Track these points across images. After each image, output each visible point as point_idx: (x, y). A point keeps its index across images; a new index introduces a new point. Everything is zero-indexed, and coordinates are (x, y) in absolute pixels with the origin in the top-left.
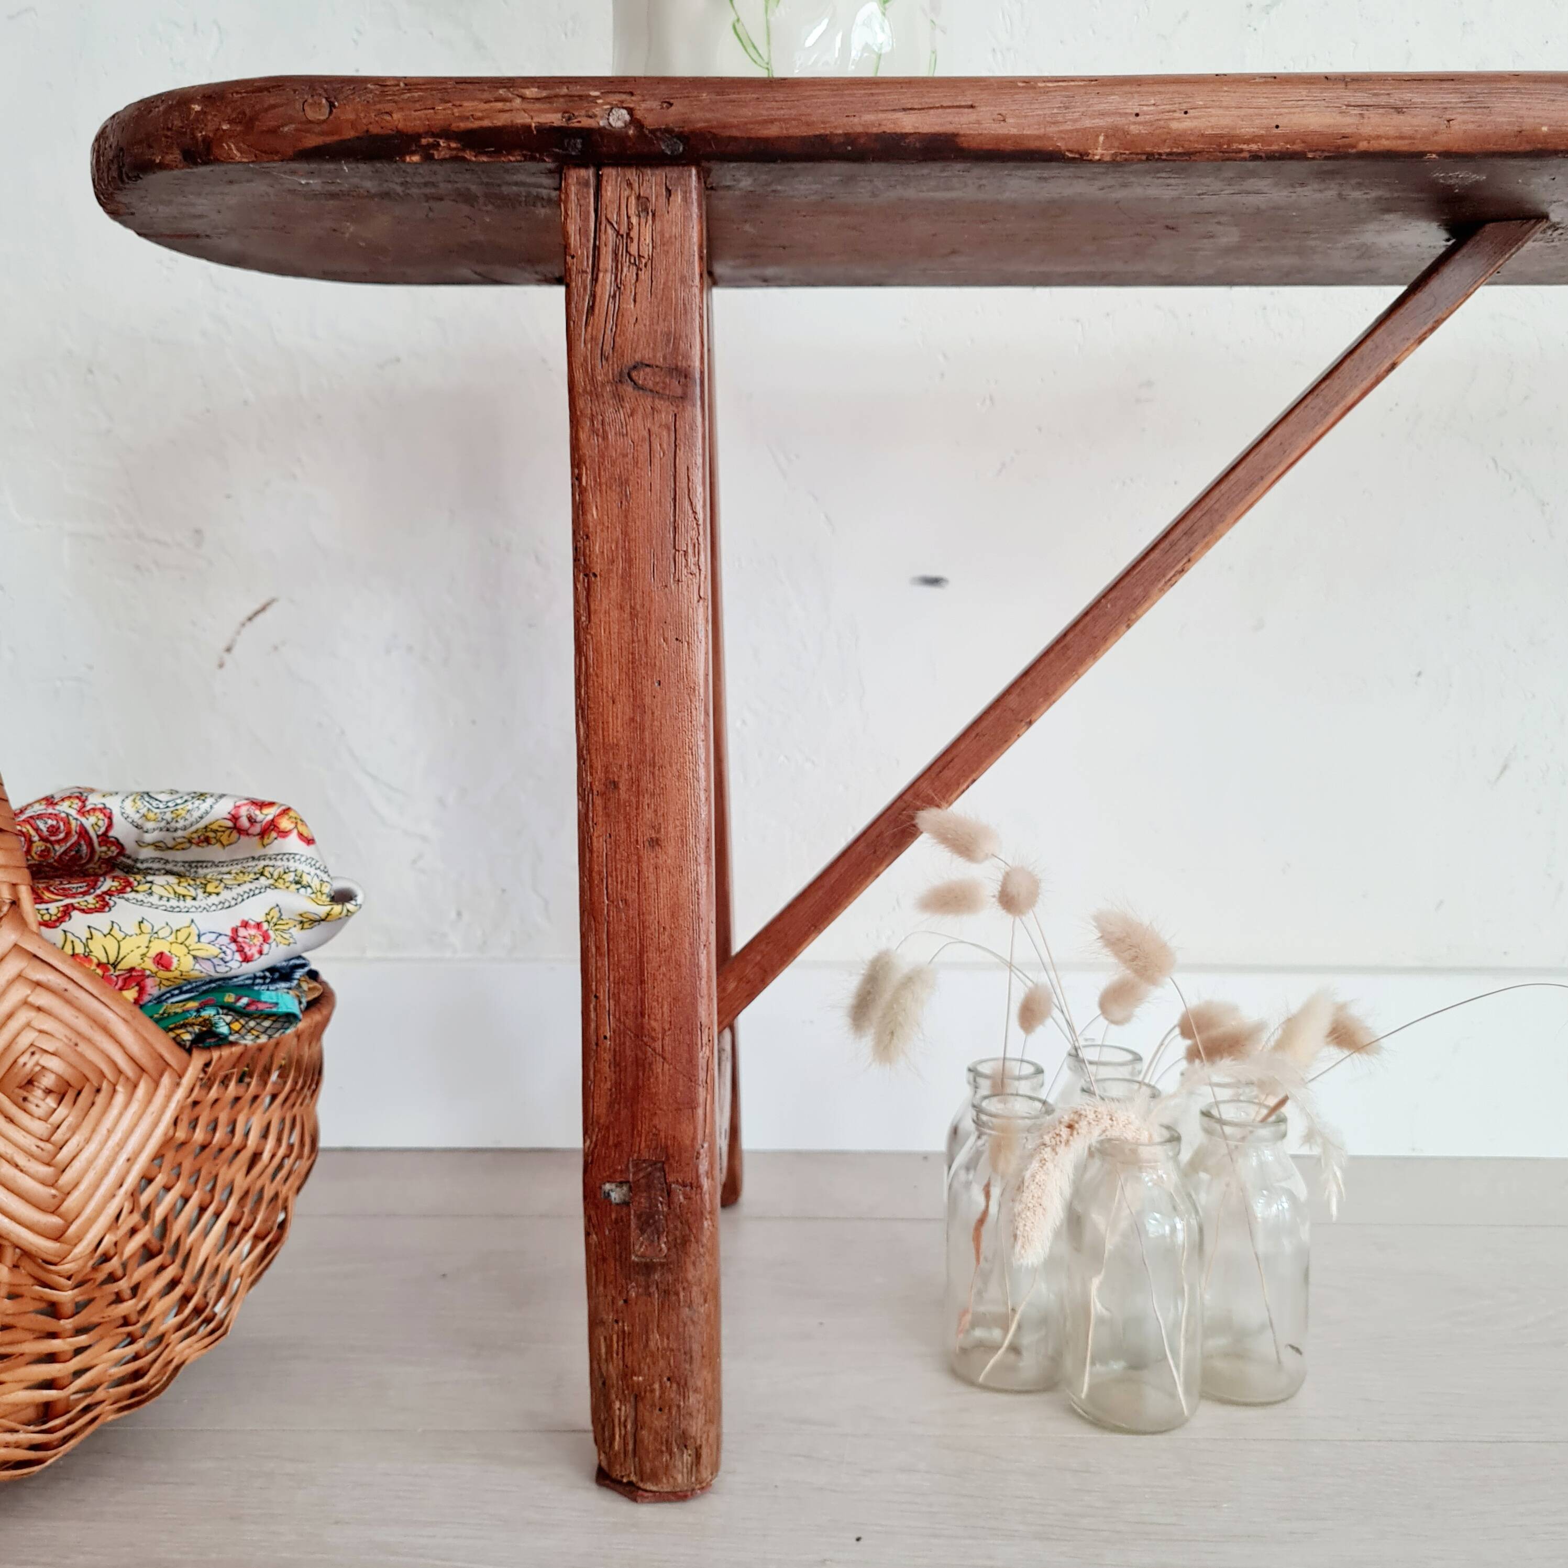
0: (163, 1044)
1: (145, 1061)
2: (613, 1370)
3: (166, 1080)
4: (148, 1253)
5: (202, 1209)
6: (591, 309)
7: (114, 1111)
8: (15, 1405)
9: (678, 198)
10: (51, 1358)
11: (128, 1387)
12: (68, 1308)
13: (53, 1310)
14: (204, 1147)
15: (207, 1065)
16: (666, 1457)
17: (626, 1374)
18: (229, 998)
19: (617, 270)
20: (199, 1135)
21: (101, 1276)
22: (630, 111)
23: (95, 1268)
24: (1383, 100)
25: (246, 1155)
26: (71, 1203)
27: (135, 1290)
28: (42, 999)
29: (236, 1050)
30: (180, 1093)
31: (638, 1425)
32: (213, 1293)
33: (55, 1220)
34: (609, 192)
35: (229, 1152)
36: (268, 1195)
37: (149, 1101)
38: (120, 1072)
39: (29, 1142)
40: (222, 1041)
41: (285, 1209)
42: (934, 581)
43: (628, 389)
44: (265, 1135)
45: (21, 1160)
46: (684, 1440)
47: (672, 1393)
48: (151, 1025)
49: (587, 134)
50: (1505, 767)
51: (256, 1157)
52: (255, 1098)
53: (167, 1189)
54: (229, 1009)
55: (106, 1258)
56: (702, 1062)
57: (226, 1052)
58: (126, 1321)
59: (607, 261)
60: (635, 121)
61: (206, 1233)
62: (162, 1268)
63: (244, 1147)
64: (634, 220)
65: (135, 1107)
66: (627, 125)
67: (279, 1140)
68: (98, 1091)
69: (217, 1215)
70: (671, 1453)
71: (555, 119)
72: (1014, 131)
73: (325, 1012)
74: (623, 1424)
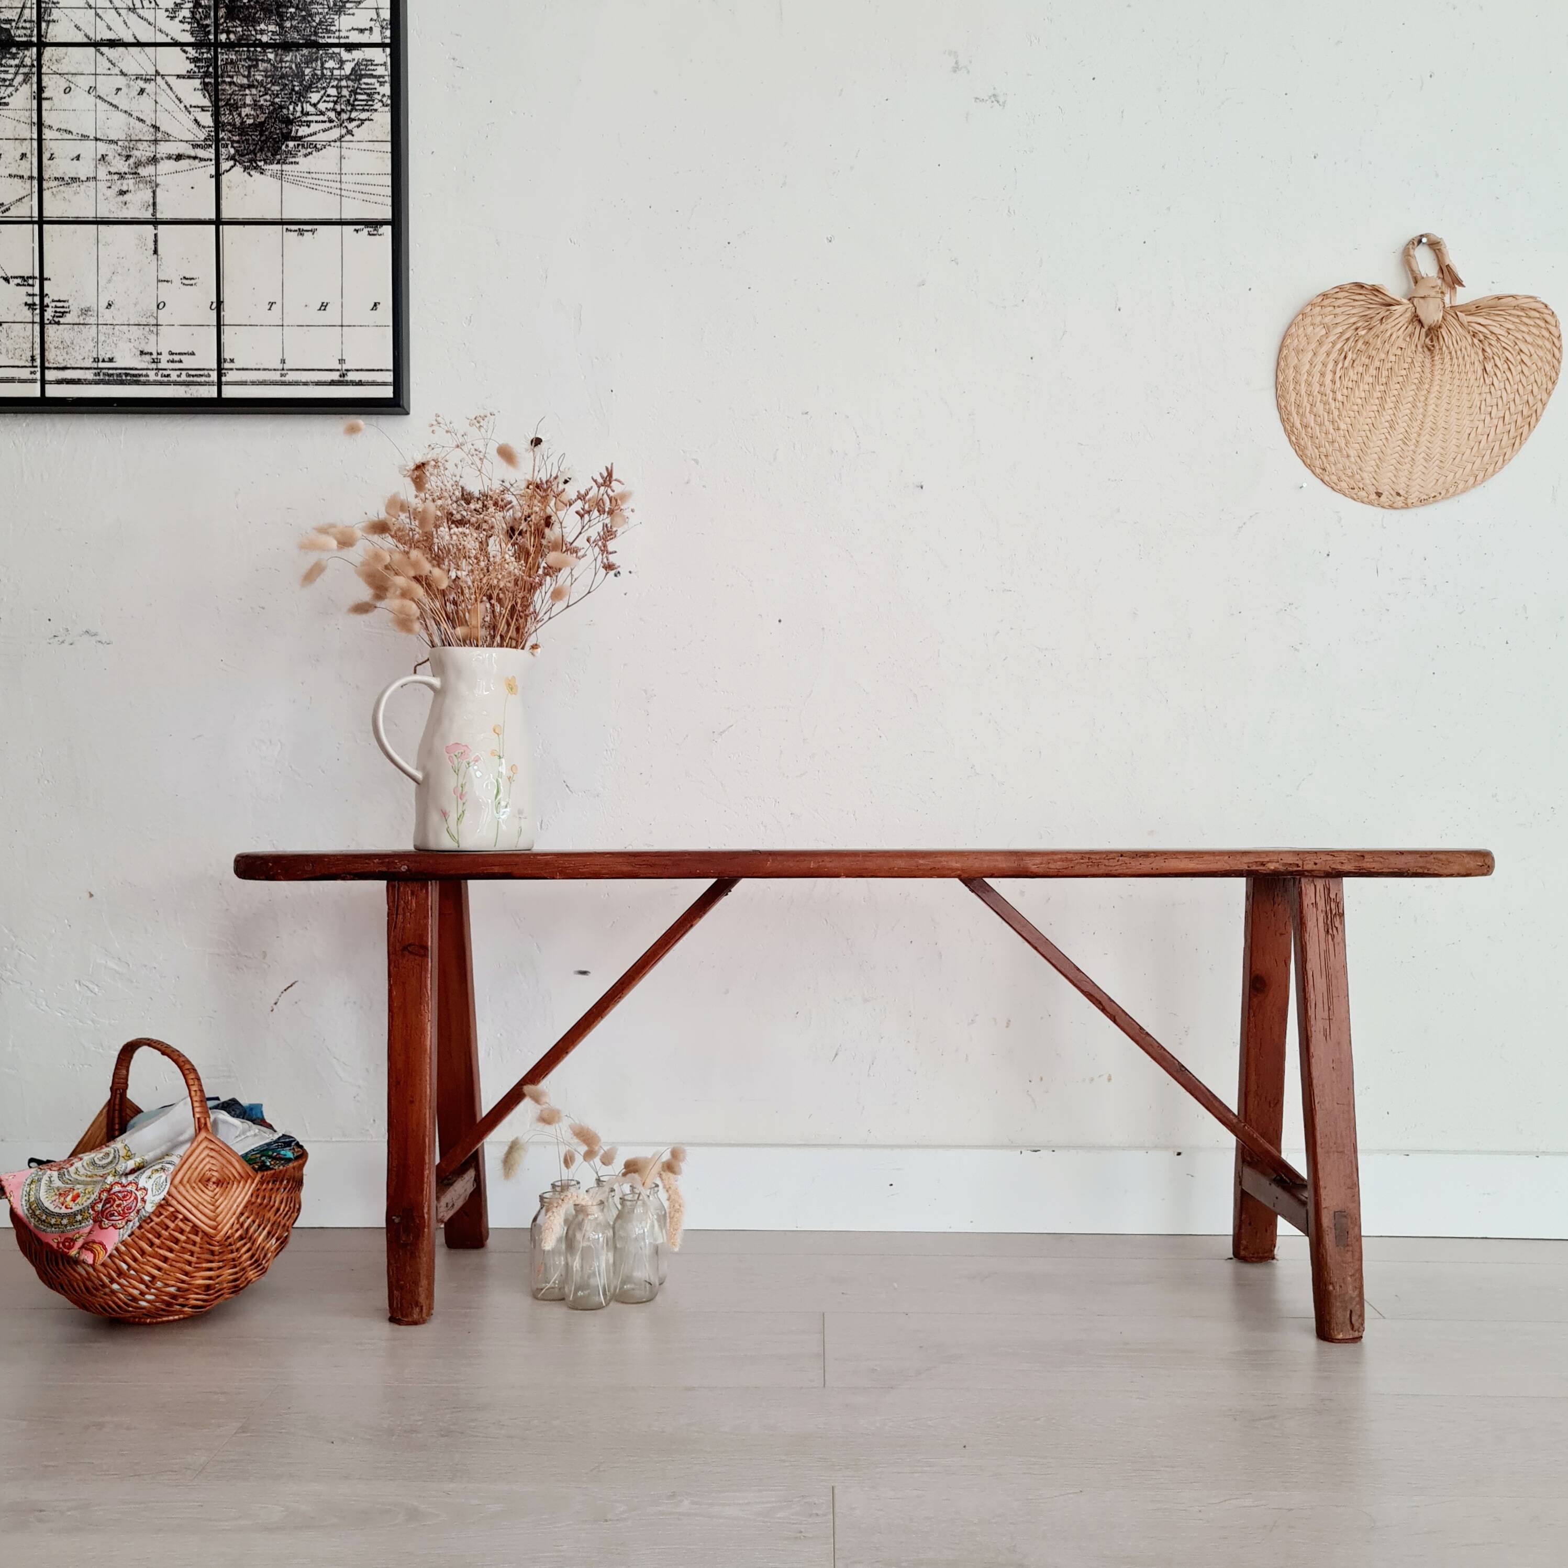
0: (249, 1169)
1: (243, 1174)
2: (395, 1281)
3: (249, 1181)
4: (241, 1238)
5: (259, 1226)
6: (395, 927)
7: (233, 1190)
8: (199, 1285)
10: (210, 1269)
11: (233, 1284)
12: (217, 1253)
13: (212, 1253)
14: (260, 1205)
15: (262, 1176)
17: (398, 1281)
18: (270, 1153)
19: (404, 914)
20: (259, 1201)
21: (227, 1243)
22: (408, 866)
23: (226, 1241)
24: (646, 863)
25: (274, 1209)
26: (219, 1219)
27: (238, 1250)
28: (213, 1154)
29: (273, 1172)
30: (254, 1185)
31: (402, 1298)
32: (262, 1256)
33: (214, 1223)
34: (402, 890)
35: (268, 1207)
36: (282, 1224)
37: (244, 1187)
38: (235, 1177)
39: (208, 1199)
40: (268, 1168)
41: (287, 1231)
42: (584, 973)
43: (406, 953)
44: (281, 1202)
45: (205, 1204)
46: (417, 1304)
48: (246, 1163)
49: (393, 873)
50: (836, 1054)
51: (278, 1210)
52: (278, 1189)
53: (248, 1218)
54: (270, 1157)
55: (229, 1238)
56: (426, 1176)
57: (269, 1172)
58: (234, 1260)
59: (400, 911)
60: (409, 869)
61: (260, 1235)
62: (245, 1244)
63: (274, 1205)
64: (410, 898)
65: (239, 1189)
66: (407, 870)
67: (286, 1206)
68: (228, 1183)
69: (264, 1229)
70: (412, 1308)
71: (384, 869)
72: (529, 871)
73: (304, 1160)
74: (397, 1298)
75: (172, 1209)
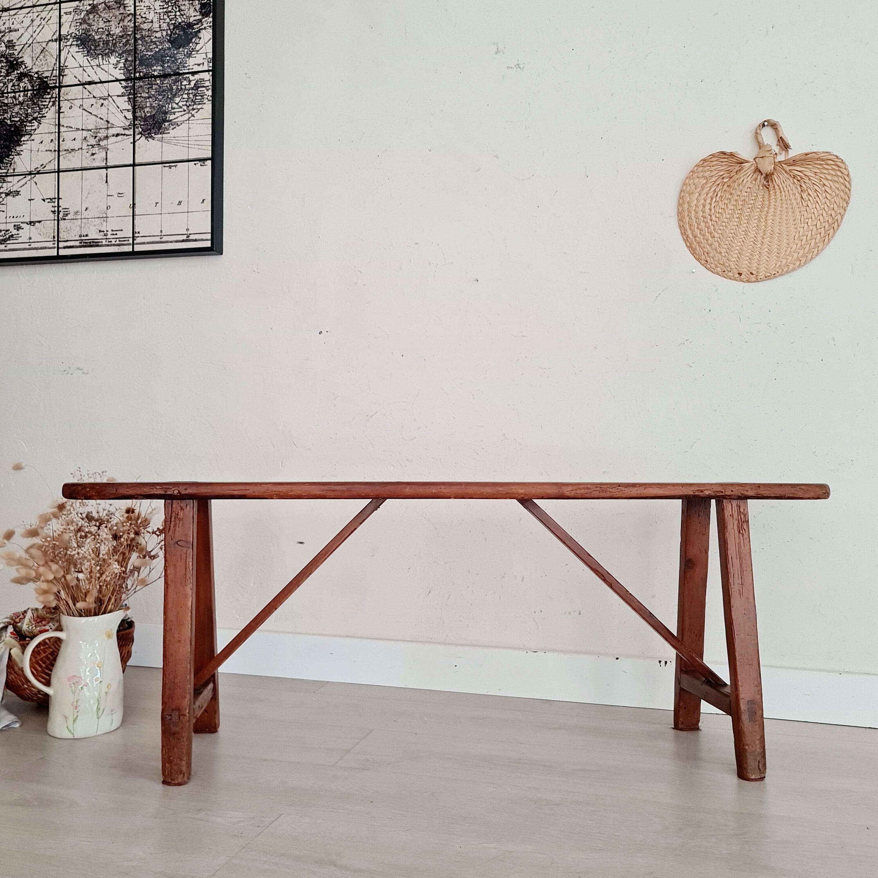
2: (166, 756)
6: (169, 529)
9: (188, 507)
16: (177, 775)
17: (168, 757)
19: (175, 521)
22: (178, 491)
24: (331, 489)
31: (171, 768)
34: (174, 505)
43: (176, 546)
46: (181, 772)
47: (179, 761)
49: (169, 495)
50: (430, 592)
56: (188, 689)
59: (173, 519)
60: (179, 492)
64: (179, 511)
66: (178, 493)
70: (178, 775)
71: (163, 493)
72: (257, 494)
74: (168, 769)
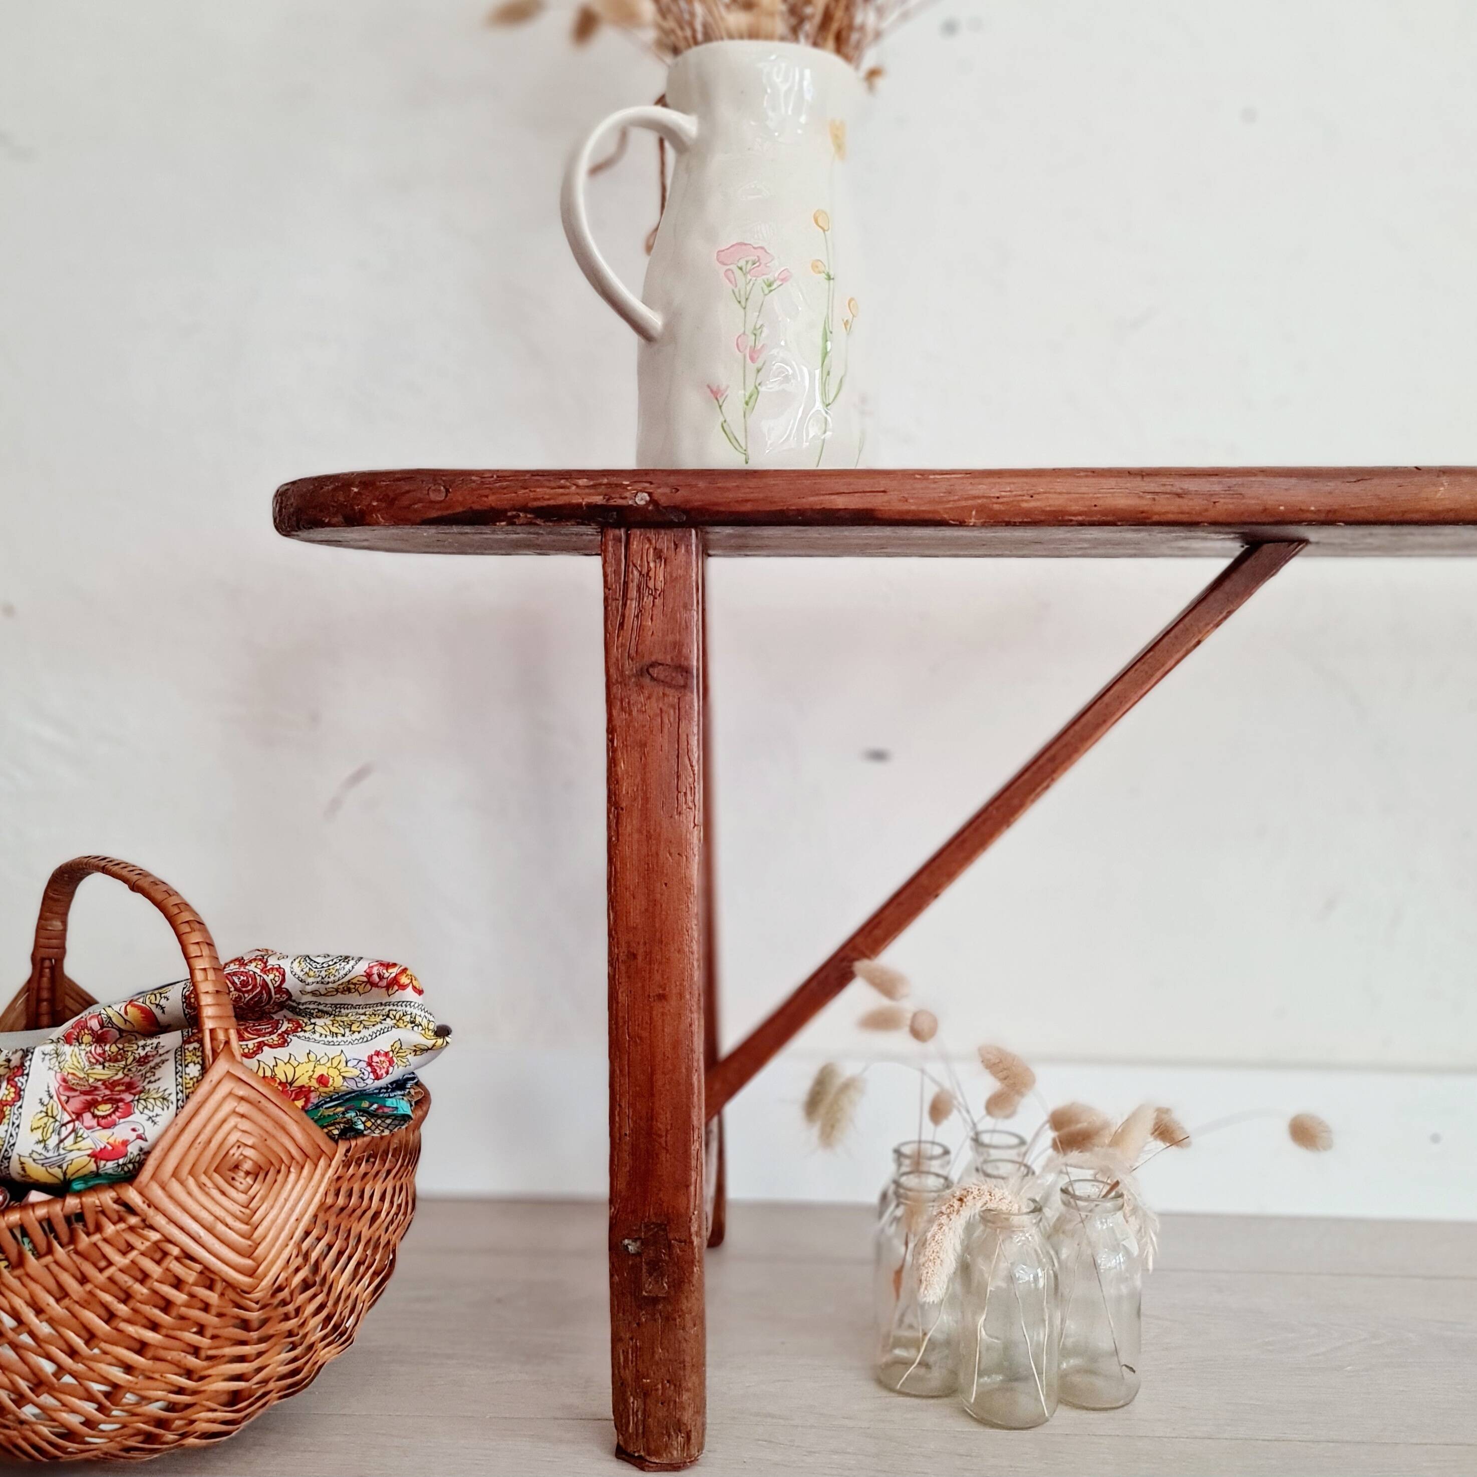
0: (319, 1136)
1: (309, 1150)
2: (628, 1375)
3: (322, 1163)
4: (306, 1285)
5: (340, 1253)
6: (622, 625)
7: (289, 1186)
8: (216, 1391)
9: (683, 550)
10: (242, 1359)
11: (290, 1381)
12: (255, 1324)
13: (245, 1325)
14: (342, 1209)
15: (348, 1151)
16: (666, 1438)
17: (638, 1377)
18: (365, 1104)
19: (640, 598)
20: (341, 1201)
21: (276, 1301)
22: (650, 494)
23: (273, 1295)
24: (1168, 489)
25: (370, 1214)
26: (260, 1251)
27: (298, 1311)
28: (243, 1108)
29: (367, 1139)
30: (331, 1171)
31: (646, 1414)
32: (346, 1312)
33: (249, 1262)
34: (635, 546)
35: (359, 1212)
36: (383, 1242)
37: (311, 1178)
38: (293, 1158)
39: (236, 1208)
40: (359, 1134)
41: (394, 1252)
42: (878, 756)
43: (647, 681)
44: (382, 1199)
45: (230, 1220)
46: (679, 1426)
47: (671, 1391)
48: (311, 1122)
49: (620, 509)
51: (376, 1215)
52: (378, 1173)
53: (319, 1239)
54: (364, 1112)
55: (280, 1289)
56: (694, 1153)
57: (360, 1141)
58: (290, 1334)
59: (633, 593)
60: (653, 501)
61: (343, 1270)
62: (315, 1296)
63: (369, 1207)
64: (652, 565)
65: (302, 1182)
66: (648, 503)
67: (392, 1202)
68: (279, 1172)
69: (350, 1258)
70: (669, 1436)
71: (598, 499)
72: (913, 508)
73: (424, 1108)
74: (635, 1414)
75: (155, 1236)
